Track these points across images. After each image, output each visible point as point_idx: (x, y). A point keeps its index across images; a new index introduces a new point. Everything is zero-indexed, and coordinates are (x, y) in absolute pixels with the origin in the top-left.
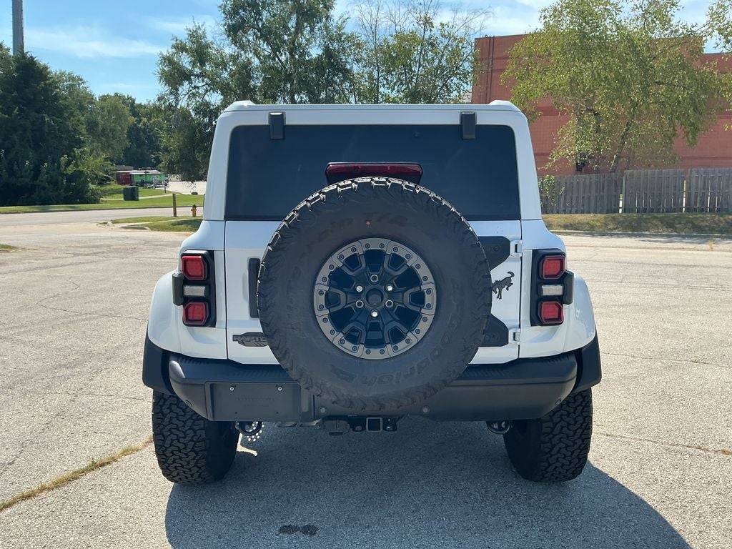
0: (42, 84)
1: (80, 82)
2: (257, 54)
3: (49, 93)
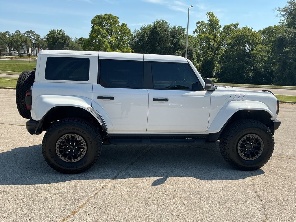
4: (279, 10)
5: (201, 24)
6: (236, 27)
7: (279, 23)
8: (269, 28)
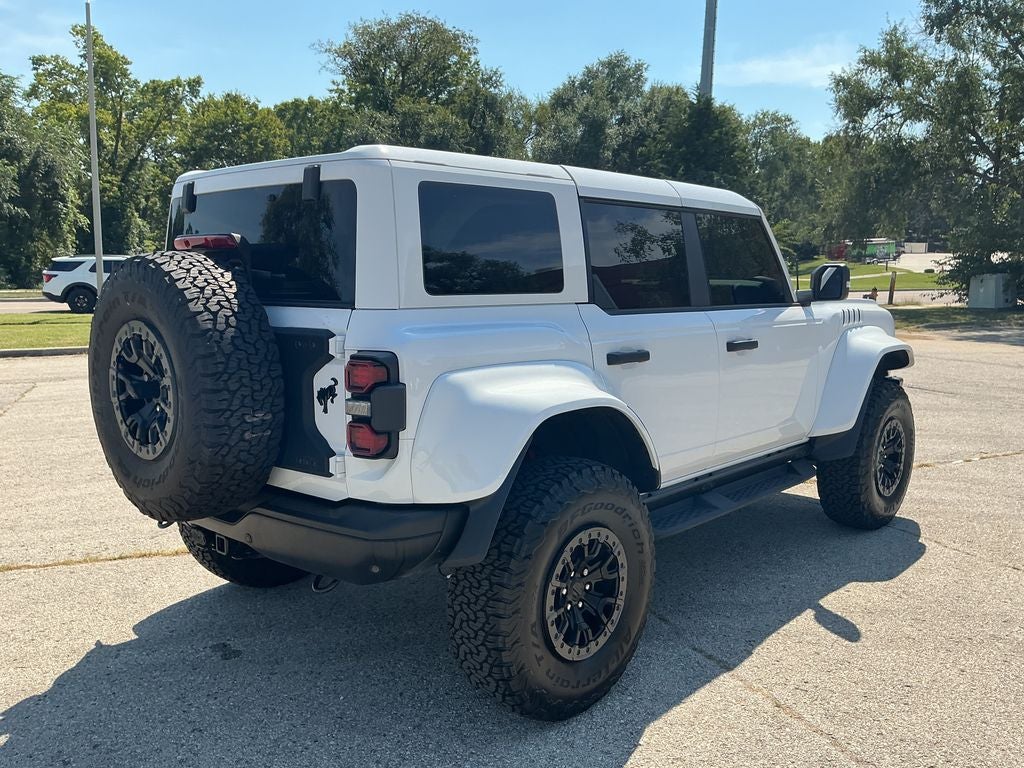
0: (716, 133)
1: (788, 123)
2: (987, 53)
3: (725, 142)
4: (330, 51)
5: (50, 67)
6: (194, 92)
7: (331, 91)
8: (293, 103)
